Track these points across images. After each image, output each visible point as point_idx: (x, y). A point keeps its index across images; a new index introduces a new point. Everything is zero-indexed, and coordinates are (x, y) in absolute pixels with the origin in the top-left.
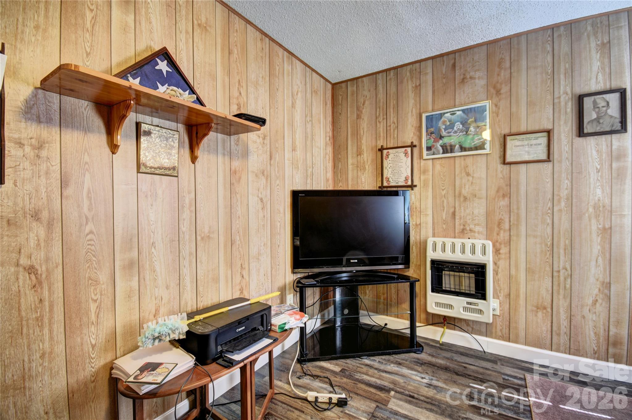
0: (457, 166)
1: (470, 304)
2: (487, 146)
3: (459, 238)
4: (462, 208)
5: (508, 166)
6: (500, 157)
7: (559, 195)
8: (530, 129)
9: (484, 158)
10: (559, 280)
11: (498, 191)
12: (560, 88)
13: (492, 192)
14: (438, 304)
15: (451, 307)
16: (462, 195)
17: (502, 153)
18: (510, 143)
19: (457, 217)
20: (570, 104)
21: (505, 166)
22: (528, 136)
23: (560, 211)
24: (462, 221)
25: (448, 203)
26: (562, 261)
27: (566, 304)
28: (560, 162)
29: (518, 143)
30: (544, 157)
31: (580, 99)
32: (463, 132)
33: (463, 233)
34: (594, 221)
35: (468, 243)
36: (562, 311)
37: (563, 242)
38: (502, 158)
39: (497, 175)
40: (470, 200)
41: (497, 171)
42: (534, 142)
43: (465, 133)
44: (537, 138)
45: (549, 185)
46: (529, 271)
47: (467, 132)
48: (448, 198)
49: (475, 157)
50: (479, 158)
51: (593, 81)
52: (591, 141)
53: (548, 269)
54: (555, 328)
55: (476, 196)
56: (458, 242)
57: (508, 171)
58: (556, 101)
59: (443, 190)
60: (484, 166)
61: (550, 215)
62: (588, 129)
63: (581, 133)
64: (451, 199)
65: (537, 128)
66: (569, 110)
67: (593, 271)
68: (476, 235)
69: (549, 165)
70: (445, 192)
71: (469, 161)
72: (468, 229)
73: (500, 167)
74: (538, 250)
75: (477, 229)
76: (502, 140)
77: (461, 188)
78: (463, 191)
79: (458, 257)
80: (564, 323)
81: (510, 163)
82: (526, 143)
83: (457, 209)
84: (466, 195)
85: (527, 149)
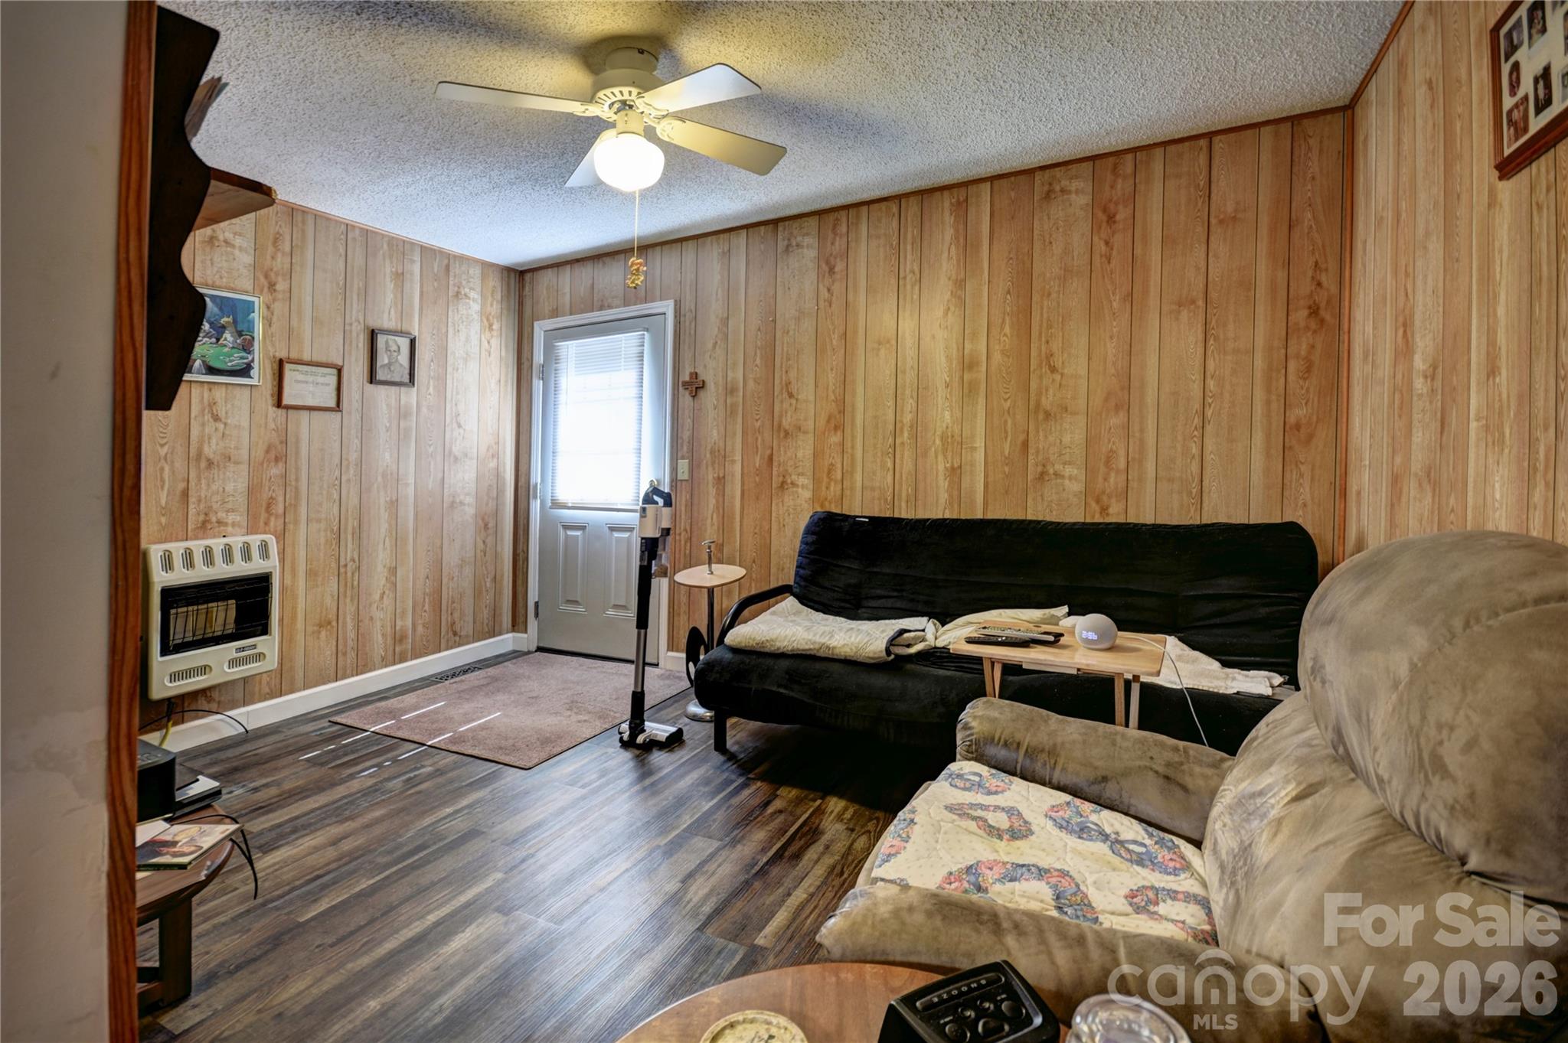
0: (193, 401)
1: (243, 649)
2: (254, 372)
3: (196, 538)
4: (203, 481)
5: (284, 411)
6: (272, 395)
7: (347, 460)
8: (316, 358)
9: (247, 392)
10: (346, 578)
11: (267, 451)
12: (351, 312)
13: (259, 453)
14: (175, 676)
15: (204, 669)
16: (203, 456)
17: (276, 389)
18: (290, 373)
19: (192, 500)
20: (362, 336)
21: (280, 411)
22: (314, 369)
23: (349, 481)
24: (202, 506)
25: (173, 472)
26: (349, 551)
27: (353, 609)
28: (350, 413)
29: (300, 377)
30: (332, 404)
31: (373, 335)
32: (210, 338)
33: (204, 528)
34: (382, 493)
35: (217, 544)
36: (349, 620)
37: (352, 523)
38: (276, 397)
39: (266, 424)
40: (218, 466)
41: (267, 416)
42: (321, 380)
43: (214, 340)
44: (324, 375)
45: (337, 445)
46: (311, 574)
47: (218, 340)
48: (173, 462)
49: (230, 387)
50: (237, 391)
51: (386, 315)
52: (381, 391)
53: (334, 565)
54: (340, 647)
55: (230, 459)
56: (197, 546)
57: (284, 419)
58: (347, 328)
59: (162, 446)
60: (246, 407)
61: (337, 487)
62: (381, 375)
63: (372, 379)
64: (179, 464)
65: (323, 359)
66: (361, 345)
67: (381, 555)
68: (230, 529)
69: (335, 417)
70: (166, 448)
71: (219, 394)
72: (214, 519)
73: (272, 411)
74: (322, 540)
75: (231, 518)
76: (276, 366)
77: (201, 443)
78: (206, 449)
79: (202, 573)
80: (351, 635)
81: (288, 407)
82: (311, 379)
83: (192, 484)
84: (211, 456)
85: (311, 389)
